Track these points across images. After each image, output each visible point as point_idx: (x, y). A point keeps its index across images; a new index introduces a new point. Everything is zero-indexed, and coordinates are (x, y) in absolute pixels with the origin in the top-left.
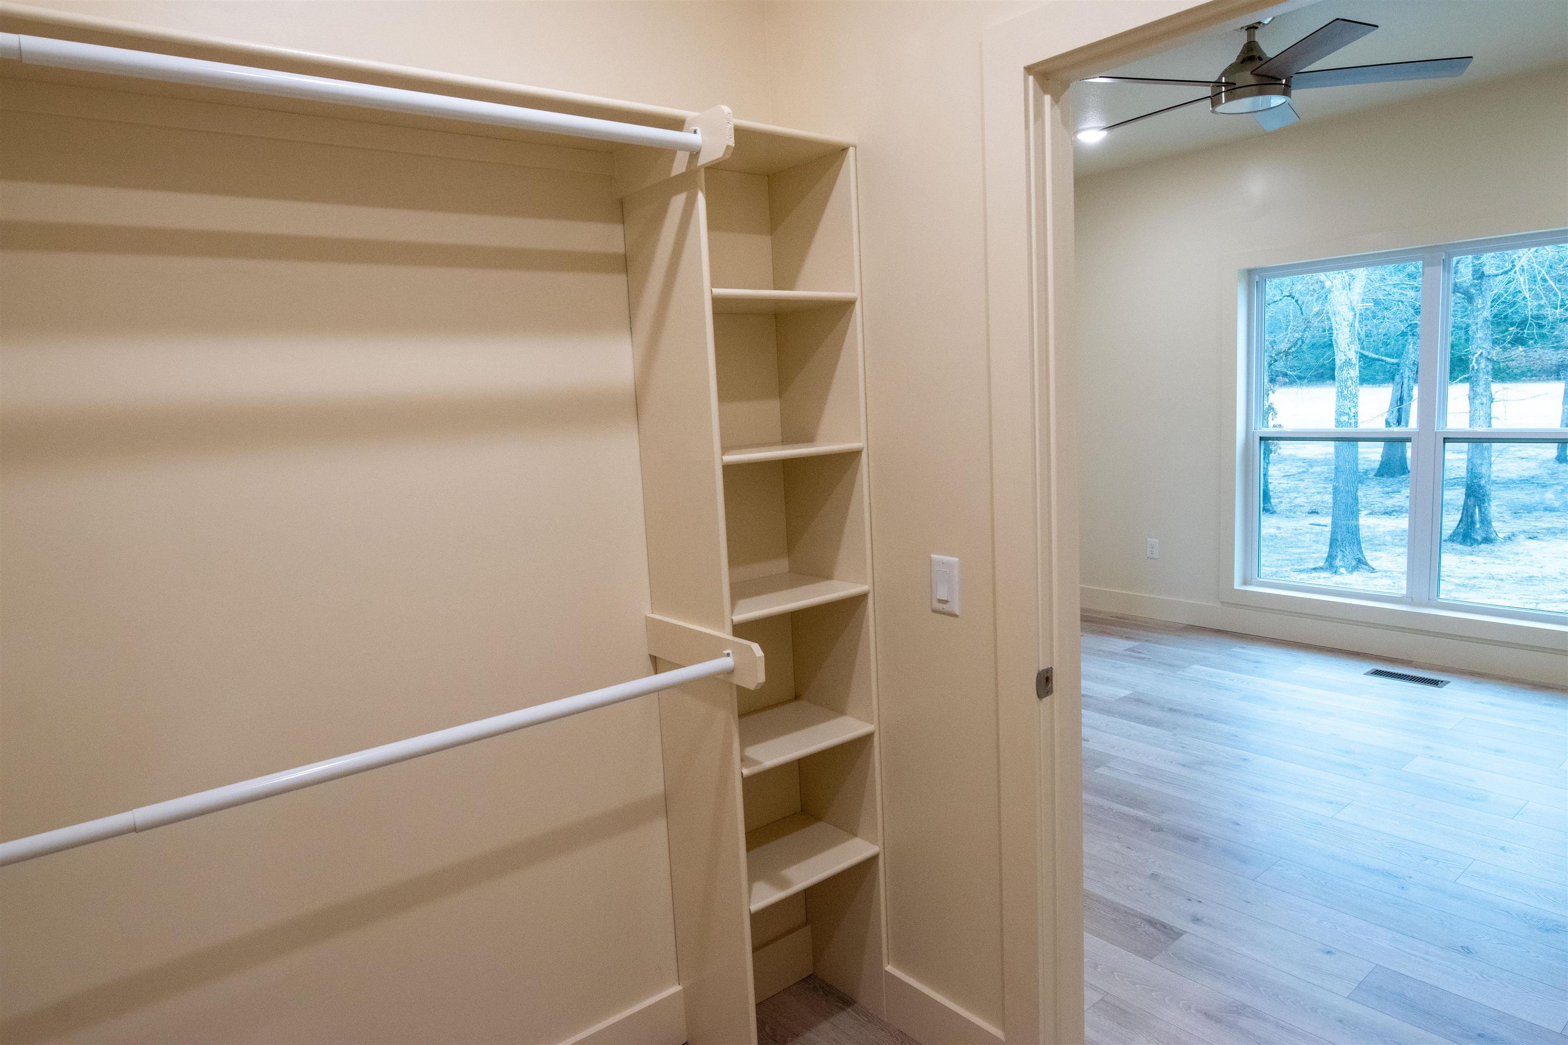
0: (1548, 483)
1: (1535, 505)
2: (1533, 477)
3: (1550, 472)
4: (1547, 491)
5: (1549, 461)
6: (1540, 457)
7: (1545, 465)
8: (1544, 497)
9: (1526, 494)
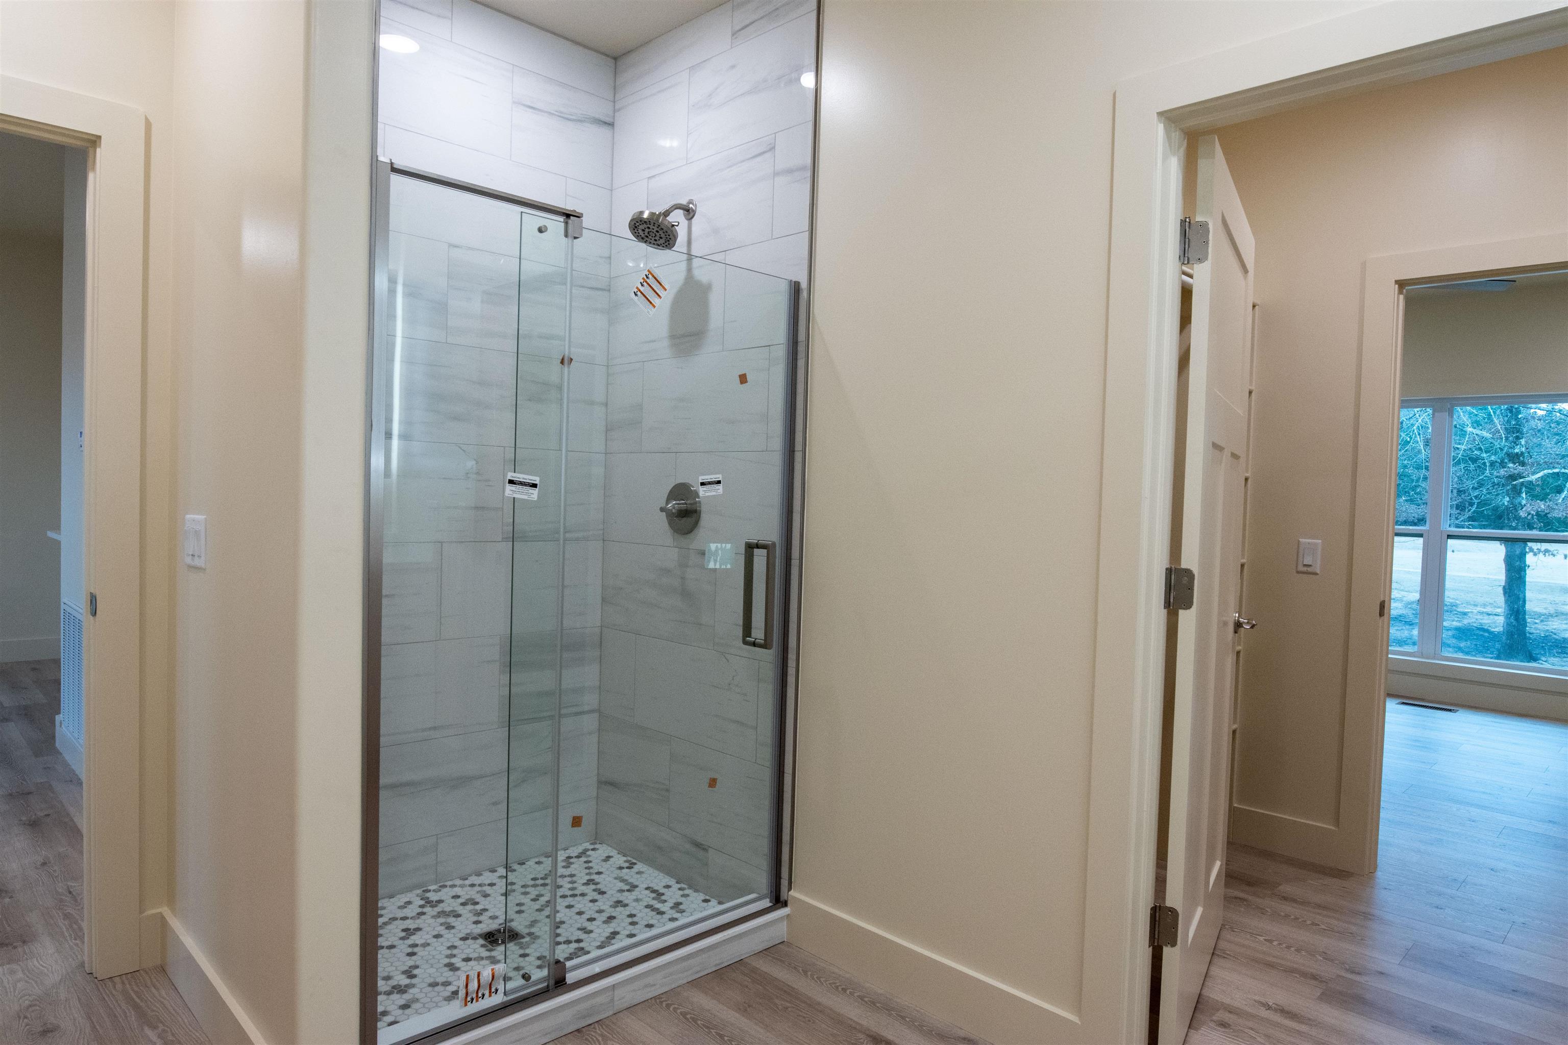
0: (1414, 622)
1: (1405, 640)
2: (1400, 616)
3: (1414, 612)
4: (1414, 629)
5: (1412, 603)
6: (1405, 599)
7: (1409, 606)
8: (1412, 633)
9: (1397, 630)
